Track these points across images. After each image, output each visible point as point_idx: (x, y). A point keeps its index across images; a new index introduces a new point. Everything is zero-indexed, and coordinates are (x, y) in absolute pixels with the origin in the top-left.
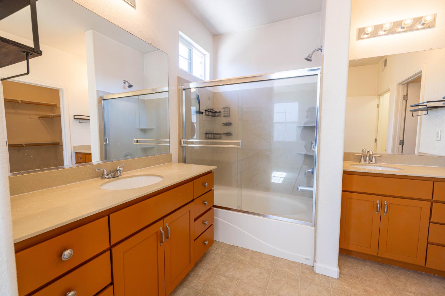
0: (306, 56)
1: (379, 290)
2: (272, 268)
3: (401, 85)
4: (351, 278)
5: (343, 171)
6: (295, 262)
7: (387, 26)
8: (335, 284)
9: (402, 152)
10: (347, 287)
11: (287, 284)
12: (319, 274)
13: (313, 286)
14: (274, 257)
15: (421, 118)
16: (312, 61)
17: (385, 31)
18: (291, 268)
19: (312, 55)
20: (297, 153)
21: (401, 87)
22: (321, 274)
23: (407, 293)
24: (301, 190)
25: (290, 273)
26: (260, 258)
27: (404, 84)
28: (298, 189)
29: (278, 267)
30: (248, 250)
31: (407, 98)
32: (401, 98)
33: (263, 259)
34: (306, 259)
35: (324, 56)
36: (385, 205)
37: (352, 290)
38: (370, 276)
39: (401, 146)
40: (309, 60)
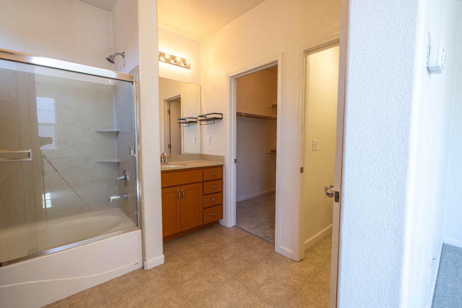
0: (108, 56)
1: (189, 253)
2: (105, 295)
3: (166, 102)
4: (172, 257)
5: (161, 171)
6: (125, 275)
7: (167, 56)
8: (164, 267)
9: (170, 153)
10: (173, 264)
11: (130, 296)
12: (150, 269)
13: (151, 281)
14: (100, 285)
15: (183, 129)
16: (114, 63)
17: (165, 59)
18: (124, 282)
19: (114, 57)
20: (97, 162)
21: (166, 103)
22: (152, 268)
23: (201, 245)
24: (113, 200)
25: (127, 286)
26: (83, 298)
27: (167, 101)
28: (109, 200)
29: (110, 291)
30: (57, 302)
31: (170, 112)
32: (166, 112)
33: (88, 296)
34: (135, 264)
35: (140, 66)
36: (182, 192)
37: (177, 264)
38: (181, 248)
39: (169, 149)
40: (112, 62)
